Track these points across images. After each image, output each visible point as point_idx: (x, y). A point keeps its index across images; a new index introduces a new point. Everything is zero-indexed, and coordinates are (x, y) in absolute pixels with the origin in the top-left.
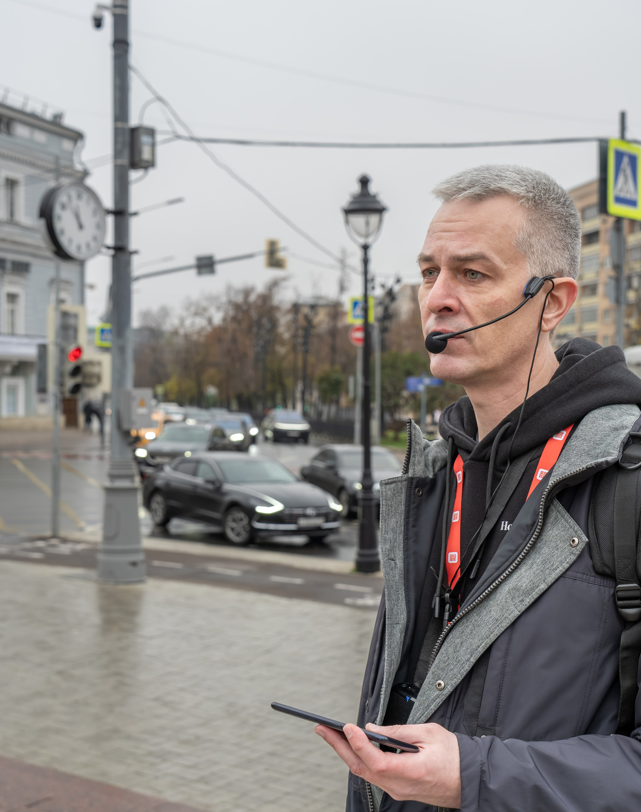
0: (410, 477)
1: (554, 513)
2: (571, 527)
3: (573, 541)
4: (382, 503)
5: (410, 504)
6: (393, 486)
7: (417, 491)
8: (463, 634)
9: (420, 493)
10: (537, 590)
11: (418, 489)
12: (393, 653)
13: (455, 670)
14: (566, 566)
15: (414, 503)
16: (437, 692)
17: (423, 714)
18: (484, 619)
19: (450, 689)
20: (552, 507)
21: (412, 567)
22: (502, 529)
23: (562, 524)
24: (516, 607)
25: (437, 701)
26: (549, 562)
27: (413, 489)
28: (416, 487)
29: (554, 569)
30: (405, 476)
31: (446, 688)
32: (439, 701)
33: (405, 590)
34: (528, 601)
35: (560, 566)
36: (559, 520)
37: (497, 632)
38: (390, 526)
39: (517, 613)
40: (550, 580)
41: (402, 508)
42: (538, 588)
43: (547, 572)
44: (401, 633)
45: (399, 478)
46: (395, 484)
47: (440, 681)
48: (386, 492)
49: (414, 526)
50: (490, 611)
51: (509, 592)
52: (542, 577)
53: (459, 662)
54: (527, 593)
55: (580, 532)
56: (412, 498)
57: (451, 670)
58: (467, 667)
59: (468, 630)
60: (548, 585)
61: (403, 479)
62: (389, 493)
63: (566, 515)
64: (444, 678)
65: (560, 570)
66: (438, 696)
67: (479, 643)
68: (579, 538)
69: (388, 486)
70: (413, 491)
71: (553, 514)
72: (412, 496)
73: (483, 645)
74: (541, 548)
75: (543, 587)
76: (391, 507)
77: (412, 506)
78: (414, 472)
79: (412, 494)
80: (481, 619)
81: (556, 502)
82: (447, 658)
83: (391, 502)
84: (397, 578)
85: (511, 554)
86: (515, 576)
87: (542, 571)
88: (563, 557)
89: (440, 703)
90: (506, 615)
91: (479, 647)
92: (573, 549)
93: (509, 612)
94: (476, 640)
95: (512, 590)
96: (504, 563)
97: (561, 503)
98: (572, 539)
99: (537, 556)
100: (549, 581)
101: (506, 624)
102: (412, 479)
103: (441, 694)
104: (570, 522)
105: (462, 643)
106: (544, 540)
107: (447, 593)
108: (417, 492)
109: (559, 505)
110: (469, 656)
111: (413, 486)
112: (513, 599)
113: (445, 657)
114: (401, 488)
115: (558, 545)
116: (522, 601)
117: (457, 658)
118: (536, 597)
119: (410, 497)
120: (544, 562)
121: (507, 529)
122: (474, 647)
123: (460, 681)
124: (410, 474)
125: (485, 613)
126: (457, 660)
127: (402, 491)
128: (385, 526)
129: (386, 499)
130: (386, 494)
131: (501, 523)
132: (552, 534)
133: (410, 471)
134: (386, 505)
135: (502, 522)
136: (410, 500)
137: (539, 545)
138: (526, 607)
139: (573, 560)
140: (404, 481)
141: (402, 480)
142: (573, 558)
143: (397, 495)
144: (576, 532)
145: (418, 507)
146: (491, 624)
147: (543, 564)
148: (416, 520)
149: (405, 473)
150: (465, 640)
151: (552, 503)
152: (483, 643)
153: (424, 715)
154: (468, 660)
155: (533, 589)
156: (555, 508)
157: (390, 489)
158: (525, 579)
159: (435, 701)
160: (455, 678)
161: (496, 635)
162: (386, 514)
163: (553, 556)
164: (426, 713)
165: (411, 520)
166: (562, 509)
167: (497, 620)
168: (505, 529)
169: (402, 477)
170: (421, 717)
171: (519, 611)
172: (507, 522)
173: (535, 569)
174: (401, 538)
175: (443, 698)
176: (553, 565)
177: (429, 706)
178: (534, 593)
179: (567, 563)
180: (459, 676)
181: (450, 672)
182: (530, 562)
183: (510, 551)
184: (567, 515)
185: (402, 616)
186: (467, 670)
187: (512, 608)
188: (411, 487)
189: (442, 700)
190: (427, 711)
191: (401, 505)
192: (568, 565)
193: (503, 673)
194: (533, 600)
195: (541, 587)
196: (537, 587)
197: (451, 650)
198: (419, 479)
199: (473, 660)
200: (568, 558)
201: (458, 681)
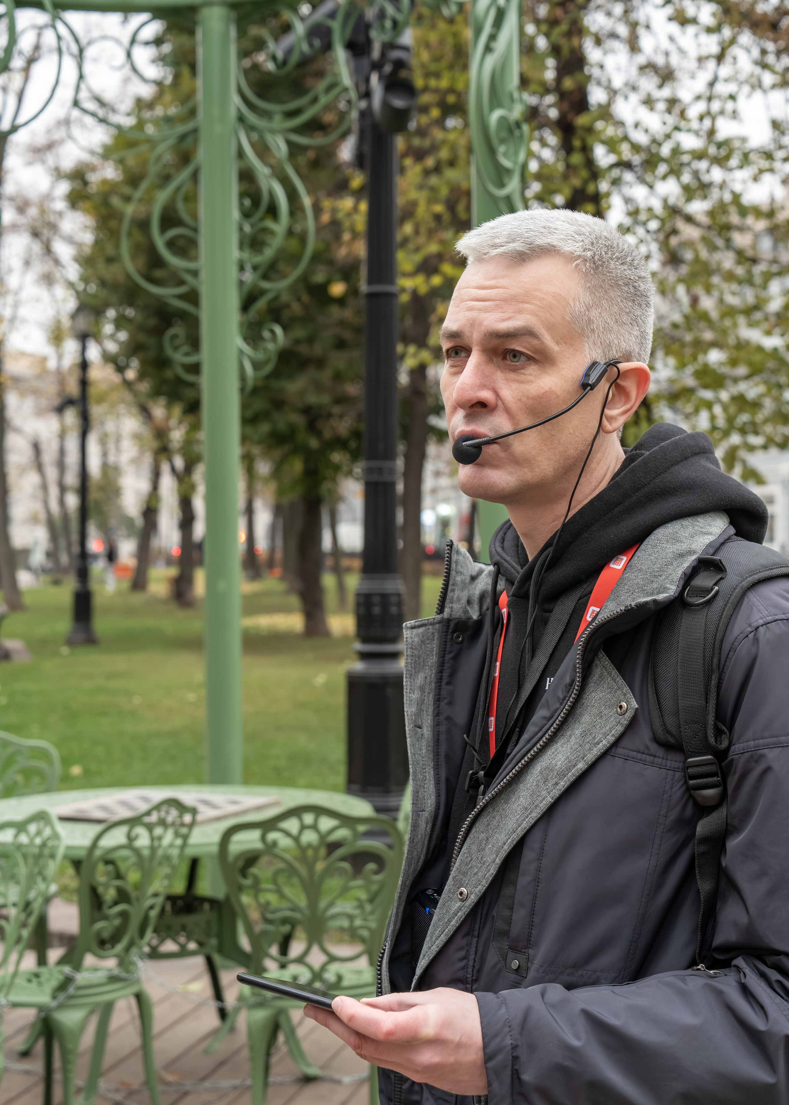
0: (445, 619)
1: (599, 669)
2: (620, 689)
3: (621, 707)
4: (407, 652)
5: (444, 654)
6: (421, 630)
7: (456, 636)
8: (489, 827)
9: (460, 639)
10: (573, 771)
11: (457, 635)
12: (415, 849)
13: (480, 874)
14: (611, 739)
15: (450, 652)
16: (459, 904)
17: (443, 932)
18: (512, 808)
19: (473, 899)
20: (597, 662)
21: (443, 737)
22: (547, 688)
23: (609, 683)
24: (548, 792)
25: (459, 914)
26: (590, 734)
27: (449, 633)
28: (453, 632)
29: (596, 744)
30: (439, 617)
31: (469, 897)
32: (461, 915)
33: (434, 767)
34: (563, 784)
35: (604, 740)
36: (604, 678)
37: (526, 825)
38: (416, 683)
39: (549, 800)
40: (591, 757)
41: (433, 659)
42: (576, 768)
43: (587, 746)
44: (427, 823)
45: (430, 620)
46: (424, 628)
47: (463, 889)
48: (411, 638)
49: (448, 683)
50: (519, 797)
51: (541, 773)
52: (580, 753)
53: (484, 864)
54: (562, 775)
55: (630, 695)
56: (448, 647)
57: (475, 874)
58: (493, 870)
59: (495, 823)
60: (587, 764)
61: (435, 621)
62: (416, 639)
63: (613, 672)
64: (467, 884)
65: (605, 744)
66: (460, 909)
67: (505, 839)
68: (628, 703)
69: (415, 631)
70: (449, 637)
71: (597, 671)
72: (448, 643)
73: (510, 840)
74: (581, 715)
75: (582, 766)
76: (418, 658)
77: (448, 657)
78: (452, 611)
79: (448, 640)
80: (509, 807)
81: (602, 654)
82: (469, 858)
83: (419, 652)
84: (424, 751)
85: (545, 722)
86: (550, 752)
87: (581, 746)
88: (607, 728)
89: (463, 918)
90: (537, 802)
91: (505, 844)
92: (620, 717)
93: (540, 798)
94: (502, 836)
95: (545, 770)
96: (536, 734)
97: (608, 656)
98: (620, 704)
99: (577, 726)
100: (589, 759)
101: (536, 815)
102: (449, 620)
103: (463, 906)
104: (618, 682)
105: (487, 839)
106: (585, 704)
107: (482, 770)
108: (455, 638)
109: (606, 658)
110: (495, 856)
111: (450, 630)
112: (545, 781)
113: (467, 857)
114: (433, 633)
115: (601, 712)
116: (556, 784)
117: (482, 858)
118: (572, 779)
119: (446, 645)
120: (584, 734)
122: (500, 844)
123: (485, 888)
124: (446, 614)
125: (513, 800)
126: (482, 862)
127: (434, 637)
128: (411, 682)
129: (412, 648)
130: (412, 641)
131: (546, 680)
132: (595, 697)
133: (447, 610)
134: (412, 656)
135: (548, 678)
136: (445, 648)
137: (579, 711)
138: (560, 792)
139: (619, 733)
140: (436, 624)
141: (434, 623)
142: (620, 729)
143: (427, 642)
144: (625, 695)
145: (456, 658)
146: (519, 814)
147: (583, 737)
148: (453, 675)
149: (439, 613)
150: (492, 835)
151: (596, 654)
152: (509, 838)
153: (444, 934)
154: (494, 861)
155: (569, 769)
156: (601, 663)
157: (418, 635)
158: (560, 756)
159: (456, 915)
160: (479, 885)
161: (525, 829)
162: (412, 667)
163: (595, 726)
164: (447, 930)
165: (445, 675)
166: (609, 665)
167: (526, 809)
169: (434, 619)
170: (440, 935)
171: (552, 798)
173: (572, 743)
174: (429, 700)
175: (465, 910)
176: (594, 738)
177: (450, 921)
178: (570, 774)
179: (613, 735)
180: (484, 881)
181: (474, 877)
182: (568, 733)
183: (544, 718)
184: (615, 672)
185: (429, 801)
186: (492, 874)
187: (544, 793)
188: (447, 632)
189: (464, 914)
190: (447, 928)
191: (433, 655)
192: (613, 738)
193: (537, 880)
194: (568, 783)
195: (579, 766)
196: (575, 766)
197: (474, 848)
198: (458, 622)
199: (498, 861)
200: (614, 729)
201: (482, 889)
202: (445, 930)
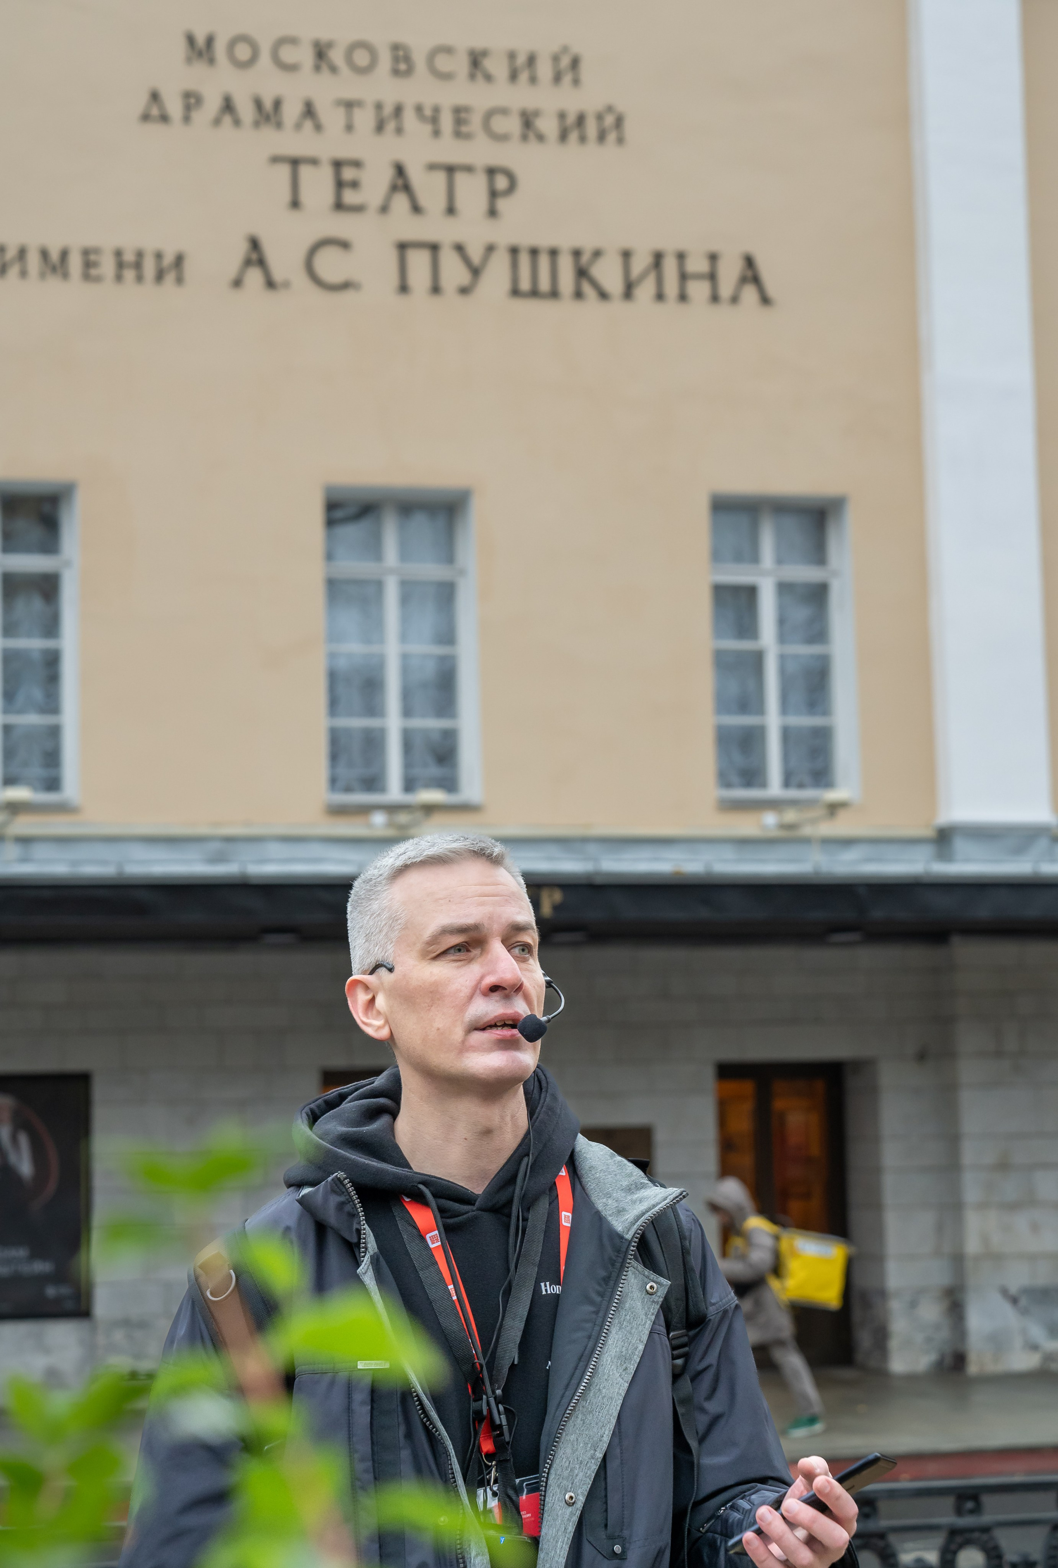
2: (640, 1273)
3: (652, 1287)
8: (575, 1428)
10: (637, 1353)
13: (580, 1475)
14: (652, 1318)
16: (572, 1509)
18: (594, 1403)
19: (583, 1499)
22: (544, 1293)
24: (622, 1378)
26: (638, 1317)
29: (644, 1324)
31: (579, 1500)
32: (575, 1519)
34: (632, 1368)
35: (648, 1319)
37: (615, 1413)
39: (626, 1385)
42: (637, 1350)
43: (640, 1330)
47: (570, 1494)
51: (612, 1362)
52: (637, 1336)
53: (581, 1463)
54: (629, 1359)
55: (654, 1276)
57: (577, 1476)
58: (596, 1466)
59: (579, 1421)
60: (644, 1345)
64: (572, 1488)
65: (649, 1324)
66: (573, 1514)
68: (657, 1283)
73: (607, 1433)
75: (641, 1347)
82: (568, 1462)
85: (594, 1315)
88: (646, 1309)
89: (577, 1522)
90: (617, 1390)
91: (604, 1436)
92: (655, 1296)
94: (596, 1430)
96: (593, 1328)
98: (649, 1285)
100: (644, 1339)
103: (575, 1510)
104: (637, 1267)
105: (579, 1439)
110: (592, 1452)
112: (617, 1369)
113: (566, 1462)
116: (626, 1369)
117: (578, 1459)
118: (638, 1360)
121: (551, 1291)
122: (596, 1439)
123: (591, 1485)
126: (579, 1462)
131: (541, 1286)
135: (542, 1284)
138: (632, 1375)
139: (656, 1311)
142: (655, 1307)
144: (655, 1280)
146: (608, 1405)
150: (581, 1434)
153: (565, 1543)
154: (593, 1457)
155: (633, 1353)
158: (621, 1343)
159: (571, 1521)
160: (583, 1485)
163: (637, 1309)
164: (566, 1539)
168: (549, 1292)
172: (548, 1283)
175: (577, 1513)
176: (641, 1320)
177: (566, 1529)
178: (635, 1356)
180: (588, 1480)
181: (576, 1478)
186: (596, 1470)
189: (577, 1517)
190: (565, 1536)
192: (654, 1317)
193: (622, 1463)
194: (636, 1365)
195: (639, 1348)
197: (569, 1451)
199: (599, 1455)
200: (651, 1309)
201: (588, 1487)
202: (564, 1540)
